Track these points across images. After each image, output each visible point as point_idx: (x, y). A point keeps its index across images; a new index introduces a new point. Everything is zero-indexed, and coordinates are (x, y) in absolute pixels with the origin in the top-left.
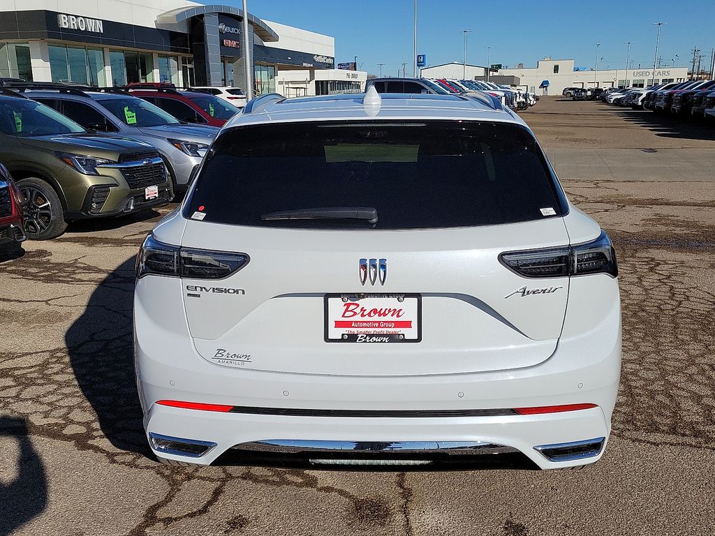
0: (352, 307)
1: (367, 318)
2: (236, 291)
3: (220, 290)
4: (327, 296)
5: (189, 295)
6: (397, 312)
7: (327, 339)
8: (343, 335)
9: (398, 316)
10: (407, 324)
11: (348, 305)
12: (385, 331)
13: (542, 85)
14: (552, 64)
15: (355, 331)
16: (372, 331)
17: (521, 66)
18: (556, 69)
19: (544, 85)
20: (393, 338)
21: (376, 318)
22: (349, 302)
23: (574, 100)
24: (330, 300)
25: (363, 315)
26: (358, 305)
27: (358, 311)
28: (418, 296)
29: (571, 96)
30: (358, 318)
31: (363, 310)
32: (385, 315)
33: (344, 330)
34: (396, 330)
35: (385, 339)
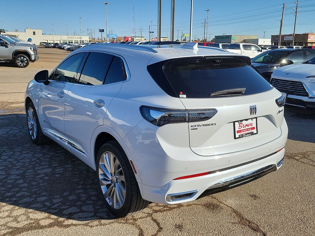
0: (241, 125)
1: (245, 128)
2: (212, 124)
3: (206, 125)
4: (234, 122)
5: (192, 129)
6: (251, 124)
7: (235, 138)
8: (239, 136)
9: (252, 126)
10: (253, 128)
12: (249, 132)
13: (29, 40)
14: (32, 31)
15: (242, 133)
16: (246, 132)
17: (16, 31)
18: (34, 33)
19: (30, 40)
20: (252, 134)
21: (247, 127)
22: (240, 123)
23: (46, 47)
24: (236, 123)
25: (244, 127)
27: (242, 126)
28: (256, 118)
29: (45, 46)
30: (243, 128)
31: (243, 125)
32: (249, 126)
33: (239, 134)
34: (252, 131)
35: (250, 135)
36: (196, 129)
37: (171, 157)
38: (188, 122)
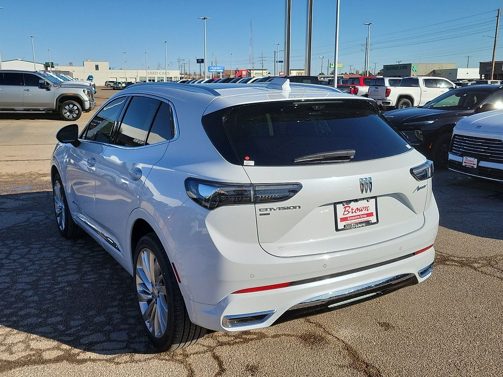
0: (347, 208)
1: (354, 214)
2: (295, 207)
3: (284, 208)
4: (335, 204)
5: (261, 215)
6: (367, 208)
7: (337, 230)
8: (345, 226)
9: (368, 210)
10: (371, 215)
11: (345, 208)
12: (363, 220)
13: (88, 78)
14: (94, 64)
15: (349, 222)
16: (357, 221)
17: (71, 64)
18: (97, 67)
19: (90, 78)
20: (368, 223)
21: (358, 213)
22: (346, 206)
24: (338, 206)
25: (352, 213)
26: (350, 207)
27: (350, 210)
28: (375, 197)
29: (112, 87)
30: (350, 214)
31: (352, 210)
32: (362, 210)
33: (344, 223)
34: (368, 218)
35: (364, 224)
36: (267, 214)
37: (226, 257)
38: (255, 203)
